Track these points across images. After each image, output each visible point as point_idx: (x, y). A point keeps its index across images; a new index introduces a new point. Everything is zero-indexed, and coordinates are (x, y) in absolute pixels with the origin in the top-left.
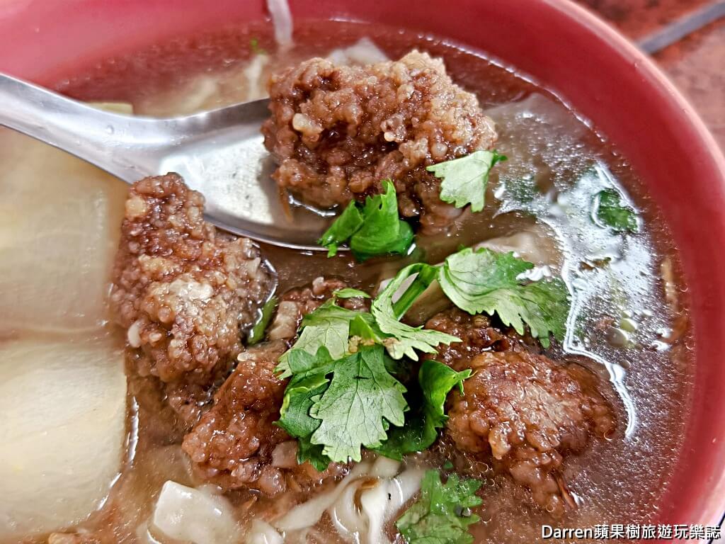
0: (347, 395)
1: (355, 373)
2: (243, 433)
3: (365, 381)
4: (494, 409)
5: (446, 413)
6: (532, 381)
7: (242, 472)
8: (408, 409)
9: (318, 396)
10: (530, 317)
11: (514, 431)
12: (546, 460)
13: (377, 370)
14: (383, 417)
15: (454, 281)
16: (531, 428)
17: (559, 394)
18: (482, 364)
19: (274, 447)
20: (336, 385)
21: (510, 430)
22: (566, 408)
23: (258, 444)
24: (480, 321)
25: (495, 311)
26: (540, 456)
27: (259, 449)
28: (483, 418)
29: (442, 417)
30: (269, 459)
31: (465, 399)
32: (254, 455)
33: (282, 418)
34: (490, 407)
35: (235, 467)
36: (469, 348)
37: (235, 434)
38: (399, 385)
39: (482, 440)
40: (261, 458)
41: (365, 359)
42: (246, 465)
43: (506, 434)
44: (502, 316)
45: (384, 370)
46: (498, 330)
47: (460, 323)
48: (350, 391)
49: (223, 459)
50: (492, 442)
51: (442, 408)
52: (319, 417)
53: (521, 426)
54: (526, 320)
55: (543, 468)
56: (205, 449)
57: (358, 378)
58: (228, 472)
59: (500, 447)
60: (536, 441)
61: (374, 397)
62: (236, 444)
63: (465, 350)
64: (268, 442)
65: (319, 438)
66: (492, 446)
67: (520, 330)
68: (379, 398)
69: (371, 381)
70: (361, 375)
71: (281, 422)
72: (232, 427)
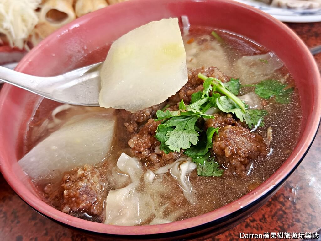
0: (179, 133)
1: (184, 128)
2: (147, 140)
3: (186, 130)
4: (228, 141)
5: (212, 142)
6: (242, 136)
7: (145, 153)
8: (199, 141)
9: (170, 132)
10: (246, 118)
11: (233, 149)
12: (242, 160)
13: (191, 128)
14: (190, 142)
15: (222, 104)
16: (239, 149)
17: (250, 141)
18: (227, 128)
19: (156, 147)
20: (176, 130)
21: (232, 148)
22: (252, 146)
23: (151, 145)
24: (230, 116)
25: (235, 113)
26: (241, 158)
27: (151, 147)
28: (224, 143)
29: (211, 144)
30: (154, 150)
31: (219, 137)
32: (149, 149)
33: (156, 134)
34: (227, 141)
35: (143, 151)
36: (224, 124)
37: (144, 140)
38: (197, 134)
39: (223, 150)
40: (151, 149)
41: (188, 124)
42: (146, 151)
43: (230, 149)
44: (236, 115)
45: (194, 129)
46: (234, 120)
47: (223, 116)
48: (180, 132)
49: (139, 148)
50: (226, 151)
51: (211, 140)
52: (168, 137)
53: (235, 148)
54: (245, 118)
55: (241, 162)
56: (134, 143)
57: (184, 129)
58: (141, 152)
59: (228, 153)
60: (240, 153)
61: (188, 135)
62: (144, 144)
63: (223, 124)
64: (154, 145)
65: (167, 143)
66: (226, 152)
67: (242, 120)
68: (190, 136)
69: (188, 131)
70: (185, 129)
71: (156, 136)
72: (143, 138)
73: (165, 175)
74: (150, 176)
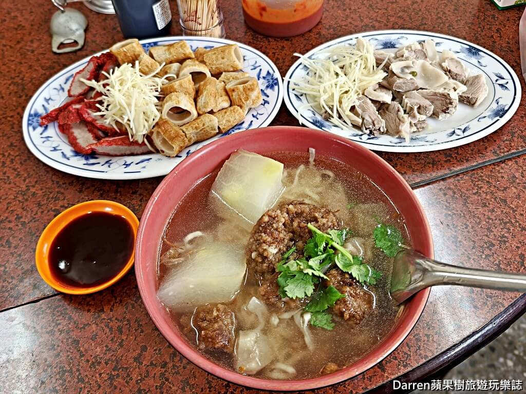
24: (347, 276)
46: (351, 279)
47: (341, 275)
67: (357, 279)
73: (289, 321)
74: (275, 320)
